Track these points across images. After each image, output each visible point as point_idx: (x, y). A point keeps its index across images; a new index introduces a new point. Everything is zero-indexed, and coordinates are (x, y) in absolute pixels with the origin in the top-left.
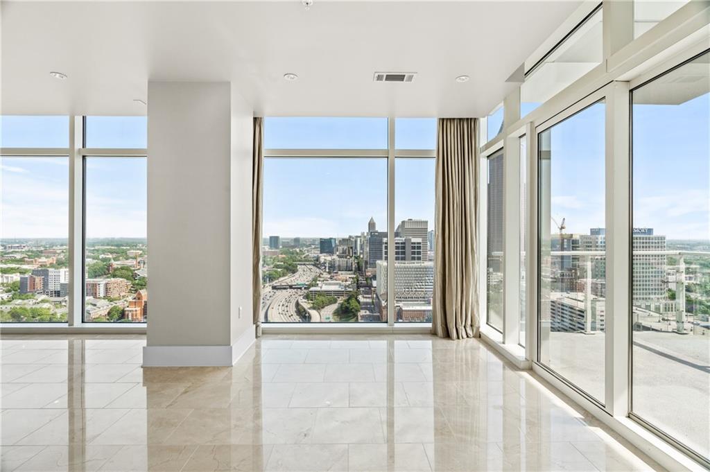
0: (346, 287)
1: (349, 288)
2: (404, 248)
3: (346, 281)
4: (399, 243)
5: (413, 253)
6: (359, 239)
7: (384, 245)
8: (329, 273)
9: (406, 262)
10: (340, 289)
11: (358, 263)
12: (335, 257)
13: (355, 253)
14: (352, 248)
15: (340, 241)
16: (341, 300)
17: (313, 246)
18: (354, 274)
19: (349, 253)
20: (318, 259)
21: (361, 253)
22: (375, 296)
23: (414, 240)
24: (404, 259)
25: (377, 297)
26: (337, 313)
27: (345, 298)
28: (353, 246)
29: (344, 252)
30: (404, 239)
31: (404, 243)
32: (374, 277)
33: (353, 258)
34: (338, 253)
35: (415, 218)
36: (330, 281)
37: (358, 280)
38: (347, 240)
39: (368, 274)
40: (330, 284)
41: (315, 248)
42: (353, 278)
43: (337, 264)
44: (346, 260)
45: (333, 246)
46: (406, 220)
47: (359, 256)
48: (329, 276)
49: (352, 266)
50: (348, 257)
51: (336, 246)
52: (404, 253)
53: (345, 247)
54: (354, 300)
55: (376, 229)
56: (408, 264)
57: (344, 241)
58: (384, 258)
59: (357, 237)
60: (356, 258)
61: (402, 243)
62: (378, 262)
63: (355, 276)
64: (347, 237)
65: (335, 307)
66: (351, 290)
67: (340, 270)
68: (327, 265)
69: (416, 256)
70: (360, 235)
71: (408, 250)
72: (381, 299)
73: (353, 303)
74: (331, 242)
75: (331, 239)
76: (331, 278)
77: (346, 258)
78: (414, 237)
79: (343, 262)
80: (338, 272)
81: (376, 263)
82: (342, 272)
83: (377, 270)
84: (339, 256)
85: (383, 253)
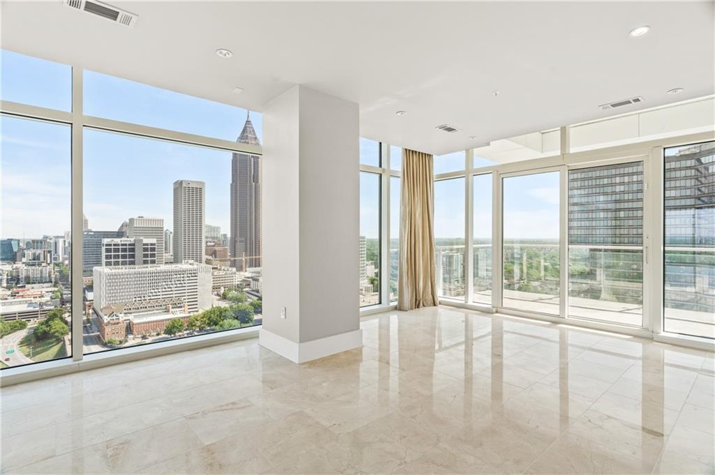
0: (41, 305)
1: (46, 305)
2: (133, 250)
3: (42, 296)
4: (126, 245)
5: (146, 256)
6: (61, 242)
7: (104, 249)
8: (8, 288)
9: (137, 266)
10: (31, 309)
11: (60, 272)
12: (19, 265)
13: (55, 259)
14: (50, 252)
15: (28, 243)
16: (33, 324)
18: (55, 286)
19: (45, 258)
21: (64, 259)
22: (91, 311)
23: (146, 241)
24: (133, 263)
25: (95, 312)
26: (26, 342)
27: (42, 319)
28: (53, 249)
29: (36, 258)
30: (132, 240)
31: (134, 245)
32: (90, 288)
33: (52, 265)
34: (24, 260)
35: (147, 216)
36: (11, 299)
37: (62, 295)
38: (41, 242)
40: (11, 304)
42: (53, 292)
43: (23, 275)
44: (40, 268)
45: (15, 249)
46: (135, 217)
47: (63, 263)
48: (9, 293)
49: (50, 276)
50: (43, 264)
51: (20, 249)
52: (133, 256)
53: (38, 252)
54: (57, 321)
55: (89, 228)
56: (138, 269)
57: (34, 244)
58: (104, 263)
59: (58, 237)
60: (57, 265)
61: (130, 245)
62: (96, 268)
63: (56, 289)
64: (41, 238)
65: (22, 334)
66: (52, 307)
67: (28, 283)
68: (5, 277)
69: (149, 259)
70: (63, 235)
71: (139, 253)
72: (100, 313)
73: (57, 325)
74: (11, 245)
75: (12, 240)
76: (13, 295)
77: (40, 265)
78: (146, 237)
79: (34, 271)
80: (27, 286)
81: (92, 271)
82: (33, 285)
83: (95, 278)
84: (27, 264)
85: (103, 257)
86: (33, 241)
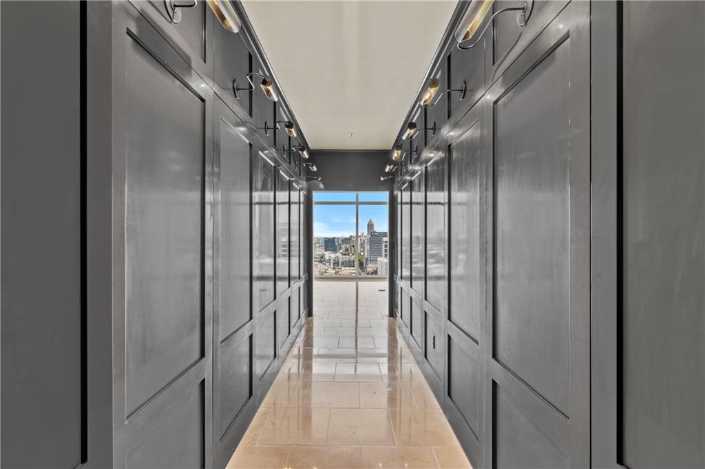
6: (359, 239)
7: (384, 244)
8: (334, 269)
11: (359, 260)
12: (338, 254)
14: (354, 246)
15: (342, 241)
17: (318, 245)
19: (351, 251)
20: (322, 257)
29: (347, 250)
33: (355, 255)
34: (341, 251)
38: (349, 240)
39: (369, 269)
41: (319, 247)
43: (340, 261)
44: (348, 257)
45: (337, 244)
47: (360, 254)
48: (334, 272)
49: (354, 262)
50: (350, 254)
51: (340, 245)
53: (348, 246)
55: (375, 230)
57: (345, 241)
58: (383, 255)
60: (357, 255)
62: (379, 259)
64: (348, 236)
67: (343, 266)
68: (332, 261)
70: (360, 235)
74: (334, 241)
75: (335, 238)
76: (336, 273)
79: (346, 258)
80: (343, 268)
81: (376, 260)
82: (346, 268)
83: (379, 265)
84: (342, 254)
85: (383, 251)
86: (345, 239)
